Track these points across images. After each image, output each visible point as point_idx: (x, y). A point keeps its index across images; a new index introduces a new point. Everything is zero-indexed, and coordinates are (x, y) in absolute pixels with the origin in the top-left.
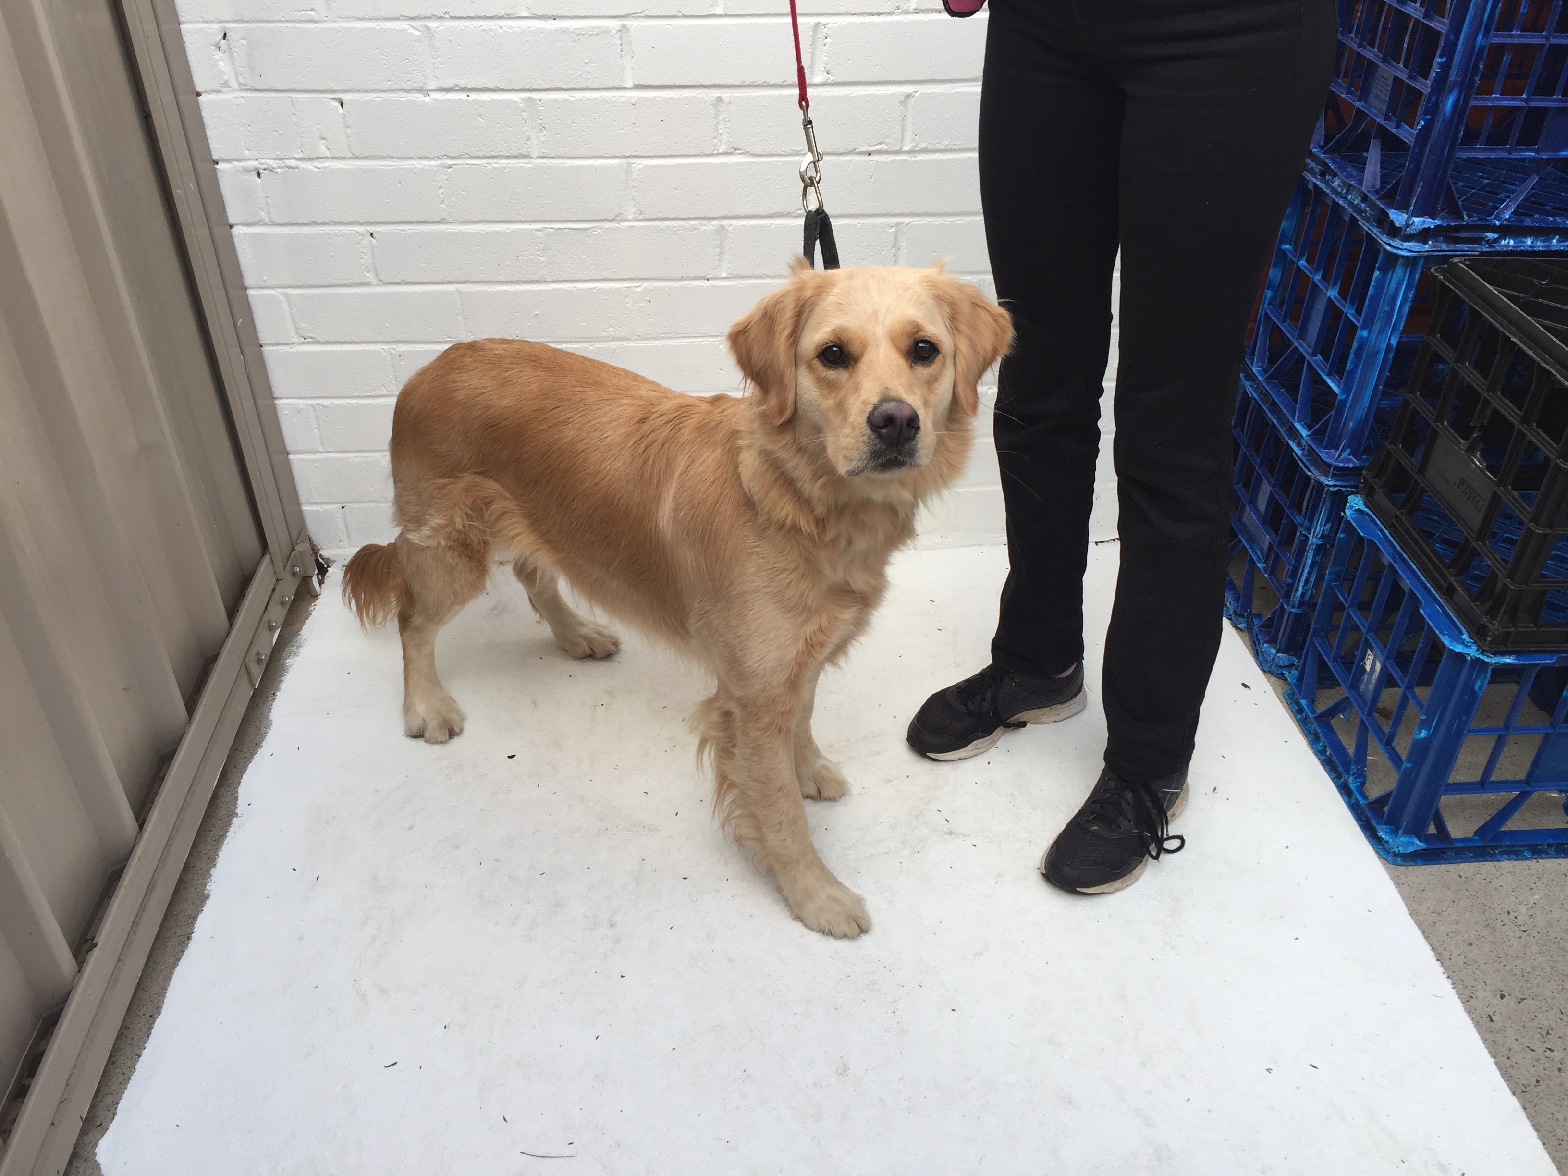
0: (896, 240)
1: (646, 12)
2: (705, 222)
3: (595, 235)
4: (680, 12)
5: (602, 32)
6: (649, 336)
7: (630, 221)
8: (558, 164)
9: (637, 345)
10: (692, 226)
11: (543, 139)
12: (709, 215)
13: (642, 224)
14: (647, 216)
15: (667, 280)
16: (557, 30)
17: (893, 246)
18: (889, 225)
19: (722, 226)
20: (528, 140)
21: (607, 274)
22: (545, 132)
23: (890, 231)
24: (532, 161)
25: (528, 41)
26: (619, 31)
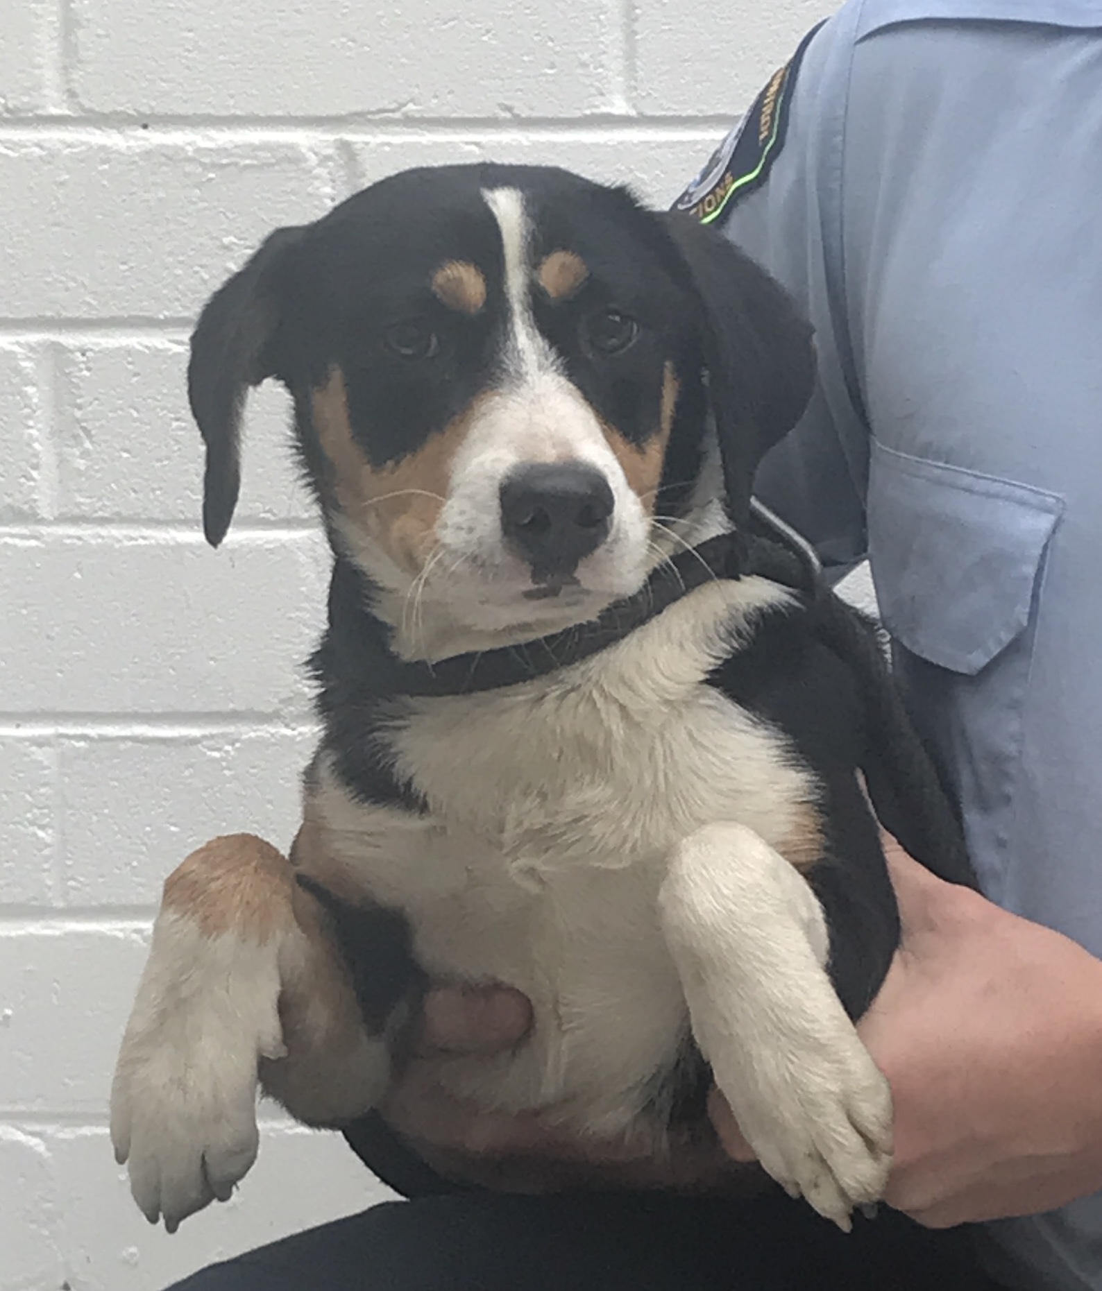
1: (411, 106)
3: (214, 760)
4: (509, 109)
5: (278, 163)
8: (119, 541)
11: (81, 464)
16: (148, 154)
20: (36, 467)
22: (88, 445)
24: (44, 530)
25: (62, 184)
26: (328, 158)
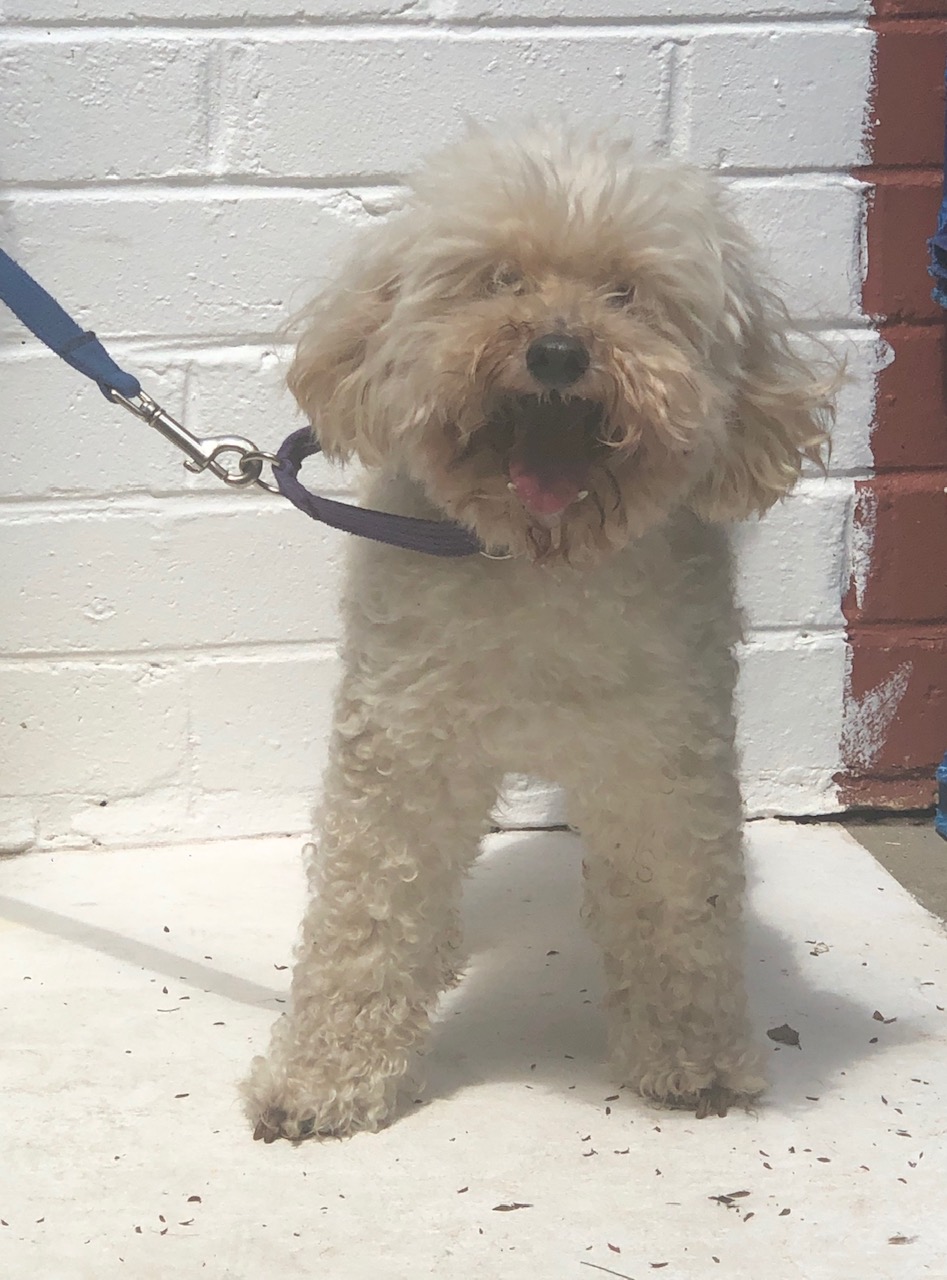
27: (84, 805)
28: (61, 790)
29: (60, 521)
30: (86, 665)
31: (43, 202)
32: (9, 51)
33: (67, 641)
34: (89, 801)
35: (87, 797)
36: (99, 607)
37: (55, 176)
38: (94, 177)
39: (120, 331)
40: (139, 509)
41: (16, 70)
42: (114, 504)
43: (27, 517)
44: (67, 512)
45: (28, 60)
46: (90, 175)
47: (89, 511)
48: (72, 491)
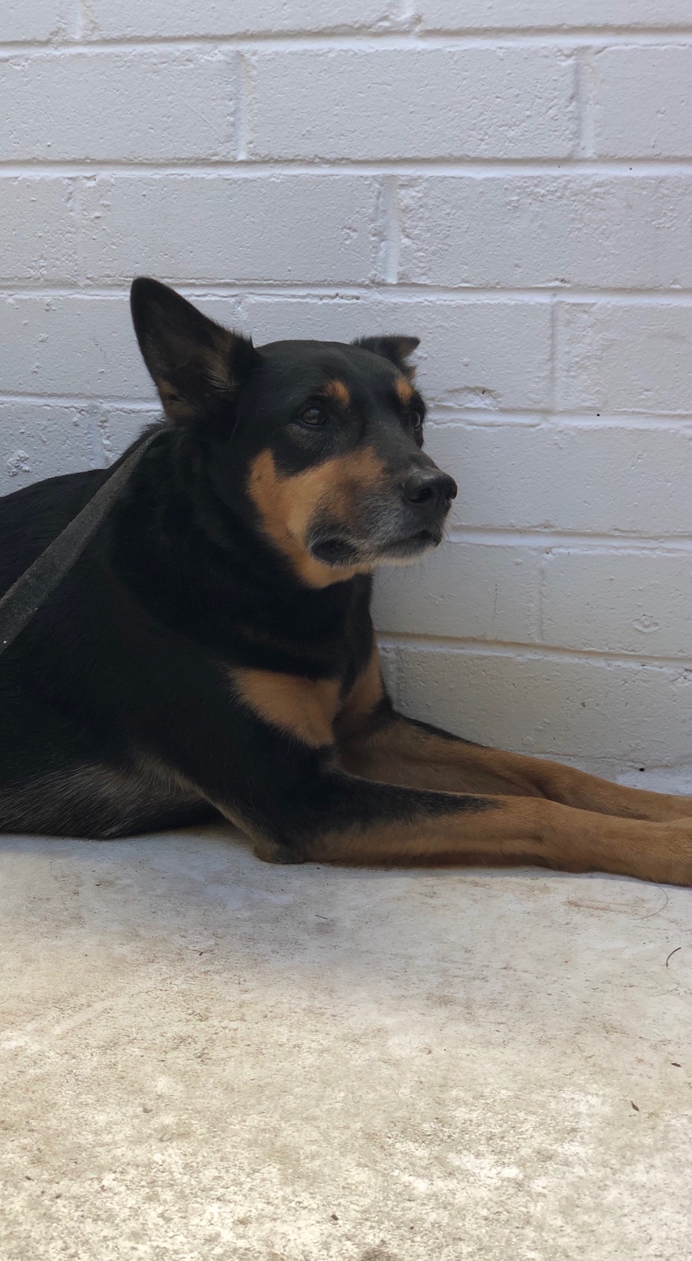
0: (577, 84)
2: (208, 46)
6: (109, 281)
7: (77, 44)
9: (89, 298)
10: (184, 53)
12: (214, 30)
13: (98, 50)
14: (106, 34)
15: (142, 164)
17: (572, 98)
18: (560, 50)
19: (239, 55)
21: (38, 151)
23: (564, 64)
27: (627, 768)
28: (609, 756)
29: (619, 555)
30: (634, 665)
31: (619, 305)
32: (598, 183)
33: (620, 645)
34: (629, 766)
35: (629, 764)
36: (646, 623)
37: (629, 285)
38: (661, 285)
39: (676, 410)
40: (682, 550)
41: (602, 198)
42: (663, 545)
43: (595, 549)
44: (626, 548)
45: (612, 191)
46: (657, 285)
47: (644, 548)
48: (629, 531)
